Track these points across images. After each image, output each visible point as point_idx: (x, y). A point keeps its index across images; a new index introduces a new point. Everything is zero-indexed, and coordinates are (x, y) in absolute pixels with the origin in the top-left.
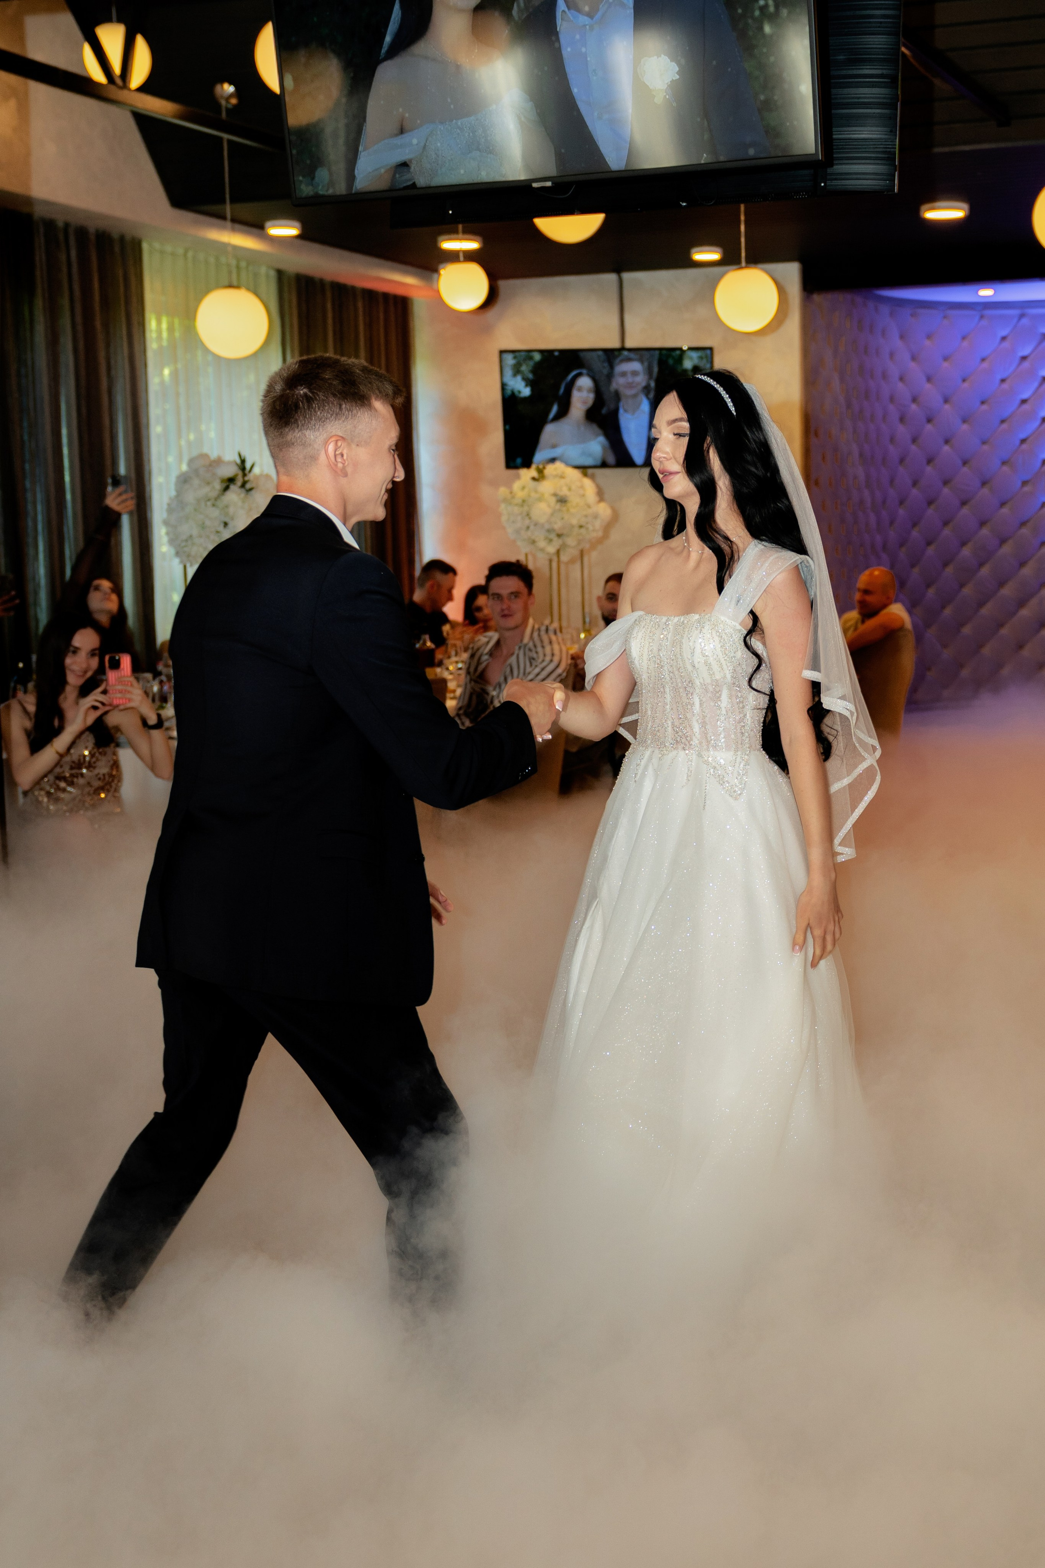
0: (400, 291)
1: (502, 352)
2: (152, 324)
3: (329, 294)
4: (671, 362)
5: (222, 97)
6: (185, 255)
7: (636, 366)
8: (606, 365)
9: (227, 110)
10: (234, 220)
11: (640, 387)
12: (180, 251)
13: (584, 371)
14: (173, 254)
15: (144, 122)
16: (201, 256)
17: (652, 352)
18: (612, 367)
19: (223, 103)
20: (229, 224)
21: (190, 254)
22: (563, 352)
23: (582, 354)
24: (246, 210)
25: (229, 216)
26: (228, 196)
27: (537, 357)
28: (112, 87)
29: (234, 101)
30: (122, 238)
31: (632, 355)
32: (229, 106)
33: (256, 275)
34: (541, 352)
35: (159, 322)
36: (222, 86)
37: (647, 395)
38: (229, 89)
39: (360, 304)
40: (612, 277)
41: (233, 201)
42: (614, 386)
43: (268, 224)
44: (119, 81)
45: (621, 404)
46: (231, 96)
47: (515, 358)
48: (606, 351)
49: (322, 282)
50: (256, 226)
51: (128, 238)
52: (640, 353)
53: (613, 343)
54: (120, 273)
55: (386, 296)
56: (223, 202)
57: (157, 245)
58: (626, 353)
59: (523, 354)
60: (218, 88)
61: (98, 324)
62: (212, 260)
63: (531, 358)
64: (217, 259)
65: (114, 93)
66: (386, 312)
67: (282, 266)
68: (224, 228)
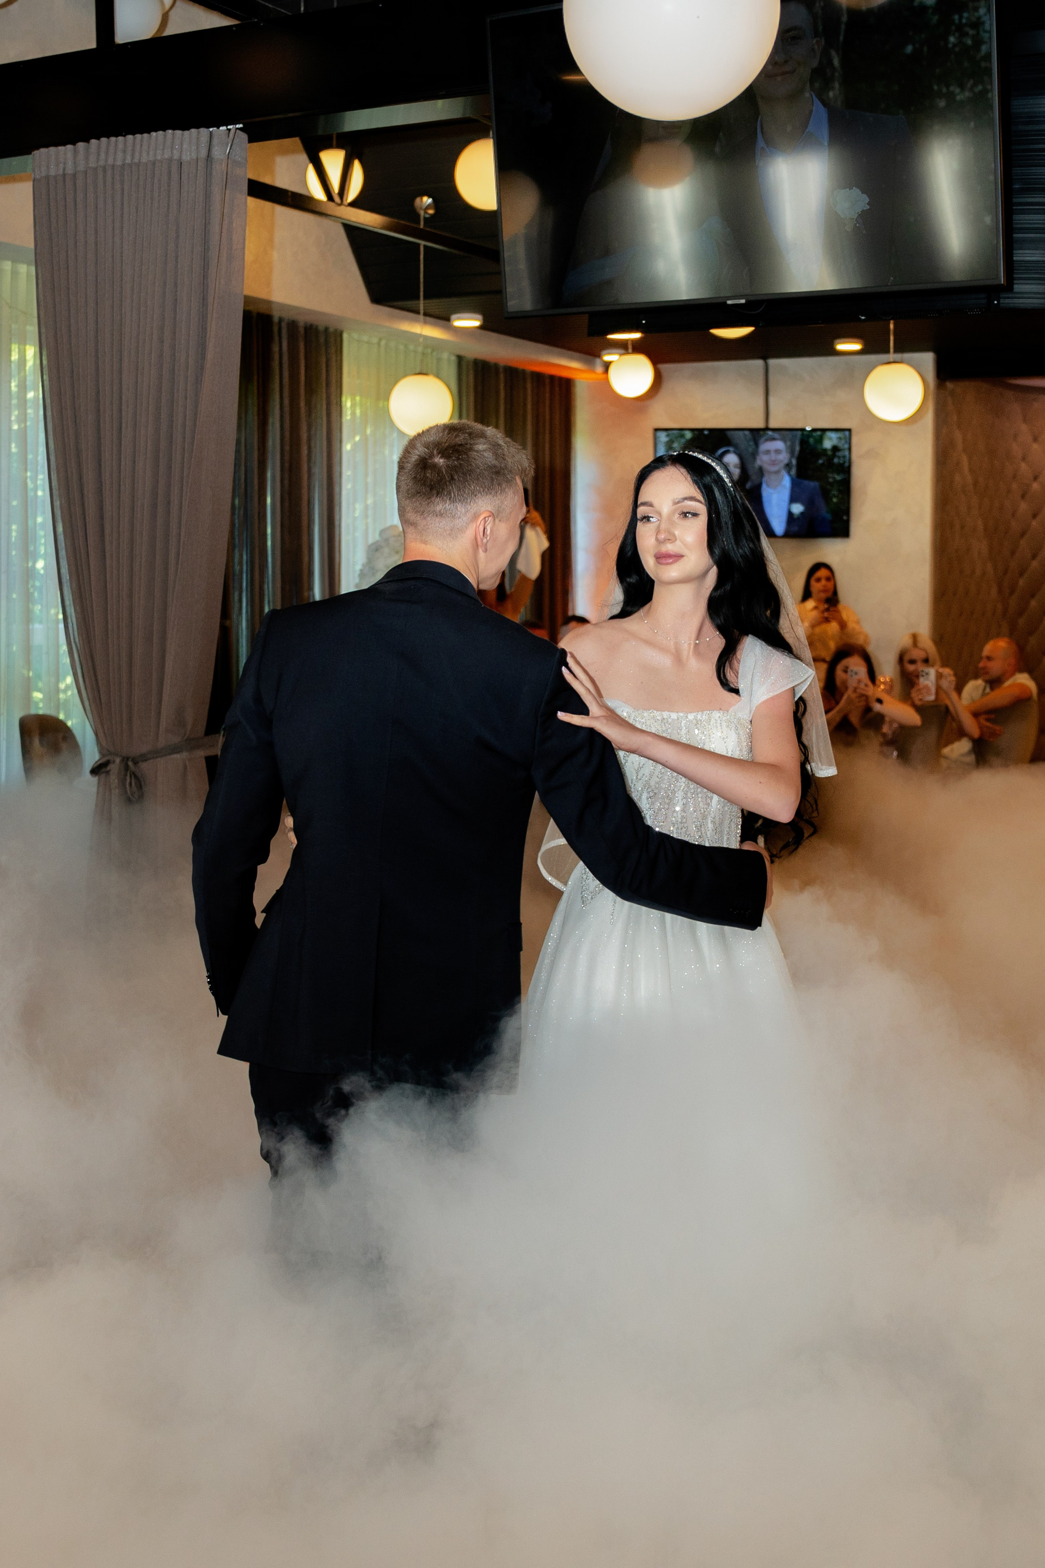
0: (565, 374)
1: (656, 430)
2: (347, 403)
3: (502, 376)
4: (811, 440)
5: (421, 208)
6: (379, 344)
7: (779, 445)
8: (752, 443)
9: (425, 219)
10: (425, 314)
11: (782, 465)
12: (375, 340)
13: (731, 449)
14: (368, 343)
15: (353, 232)
16: (392, 344)
17: (794, 433)
18: (757, 445)
19: (422, 213)
20: (421, 317)
21: (383, 343)
22: (711, 431)
23: (728, 433)
24: (436, 305)
25: (422, 312)
26: (422, 294)
27: (689, 435)
28: (331, 204)
29: (431, 212)
30: (326, 329)
31: (776, 435)
32: (427, 216)
33: (439, 360)
34: (692, 430)
35: (353, 400)
36: (422, 199)
37: (789, 473)
38: (427, 200)
39: (529, 386)
40: (759, 363)
41: (425, 298)
42: (758, 463)
43: (453, 317)
44: (337, 199)
45: (764, 479)
46: (428, 207)
47: (668, 436)
48: (752, 430)
49: (496, 366)
50: (443, 318)
51: (331, 330)
52: (783, 433)
53: (760, 424)
54: (324, 360)
55: (552, 378)
56: (418, 298)
57: (355, 335)
58: (770, 433)
59: (675, 432)
60: (418, 200)
61: (302, 404)
62: (402, 347)
63: (682, 436)
64: (406, 346)
65: (332, 208)
66: (552, 393)
67: (462, 353)
68: (417, 321)
